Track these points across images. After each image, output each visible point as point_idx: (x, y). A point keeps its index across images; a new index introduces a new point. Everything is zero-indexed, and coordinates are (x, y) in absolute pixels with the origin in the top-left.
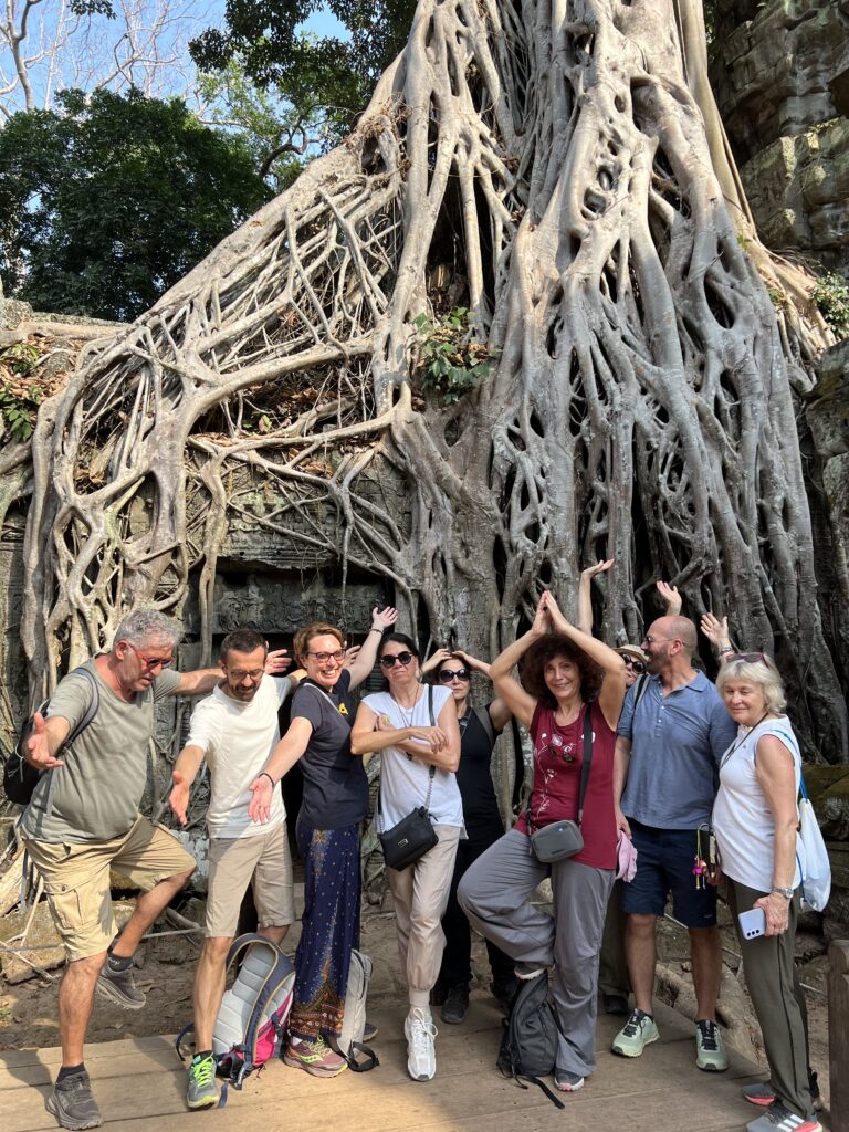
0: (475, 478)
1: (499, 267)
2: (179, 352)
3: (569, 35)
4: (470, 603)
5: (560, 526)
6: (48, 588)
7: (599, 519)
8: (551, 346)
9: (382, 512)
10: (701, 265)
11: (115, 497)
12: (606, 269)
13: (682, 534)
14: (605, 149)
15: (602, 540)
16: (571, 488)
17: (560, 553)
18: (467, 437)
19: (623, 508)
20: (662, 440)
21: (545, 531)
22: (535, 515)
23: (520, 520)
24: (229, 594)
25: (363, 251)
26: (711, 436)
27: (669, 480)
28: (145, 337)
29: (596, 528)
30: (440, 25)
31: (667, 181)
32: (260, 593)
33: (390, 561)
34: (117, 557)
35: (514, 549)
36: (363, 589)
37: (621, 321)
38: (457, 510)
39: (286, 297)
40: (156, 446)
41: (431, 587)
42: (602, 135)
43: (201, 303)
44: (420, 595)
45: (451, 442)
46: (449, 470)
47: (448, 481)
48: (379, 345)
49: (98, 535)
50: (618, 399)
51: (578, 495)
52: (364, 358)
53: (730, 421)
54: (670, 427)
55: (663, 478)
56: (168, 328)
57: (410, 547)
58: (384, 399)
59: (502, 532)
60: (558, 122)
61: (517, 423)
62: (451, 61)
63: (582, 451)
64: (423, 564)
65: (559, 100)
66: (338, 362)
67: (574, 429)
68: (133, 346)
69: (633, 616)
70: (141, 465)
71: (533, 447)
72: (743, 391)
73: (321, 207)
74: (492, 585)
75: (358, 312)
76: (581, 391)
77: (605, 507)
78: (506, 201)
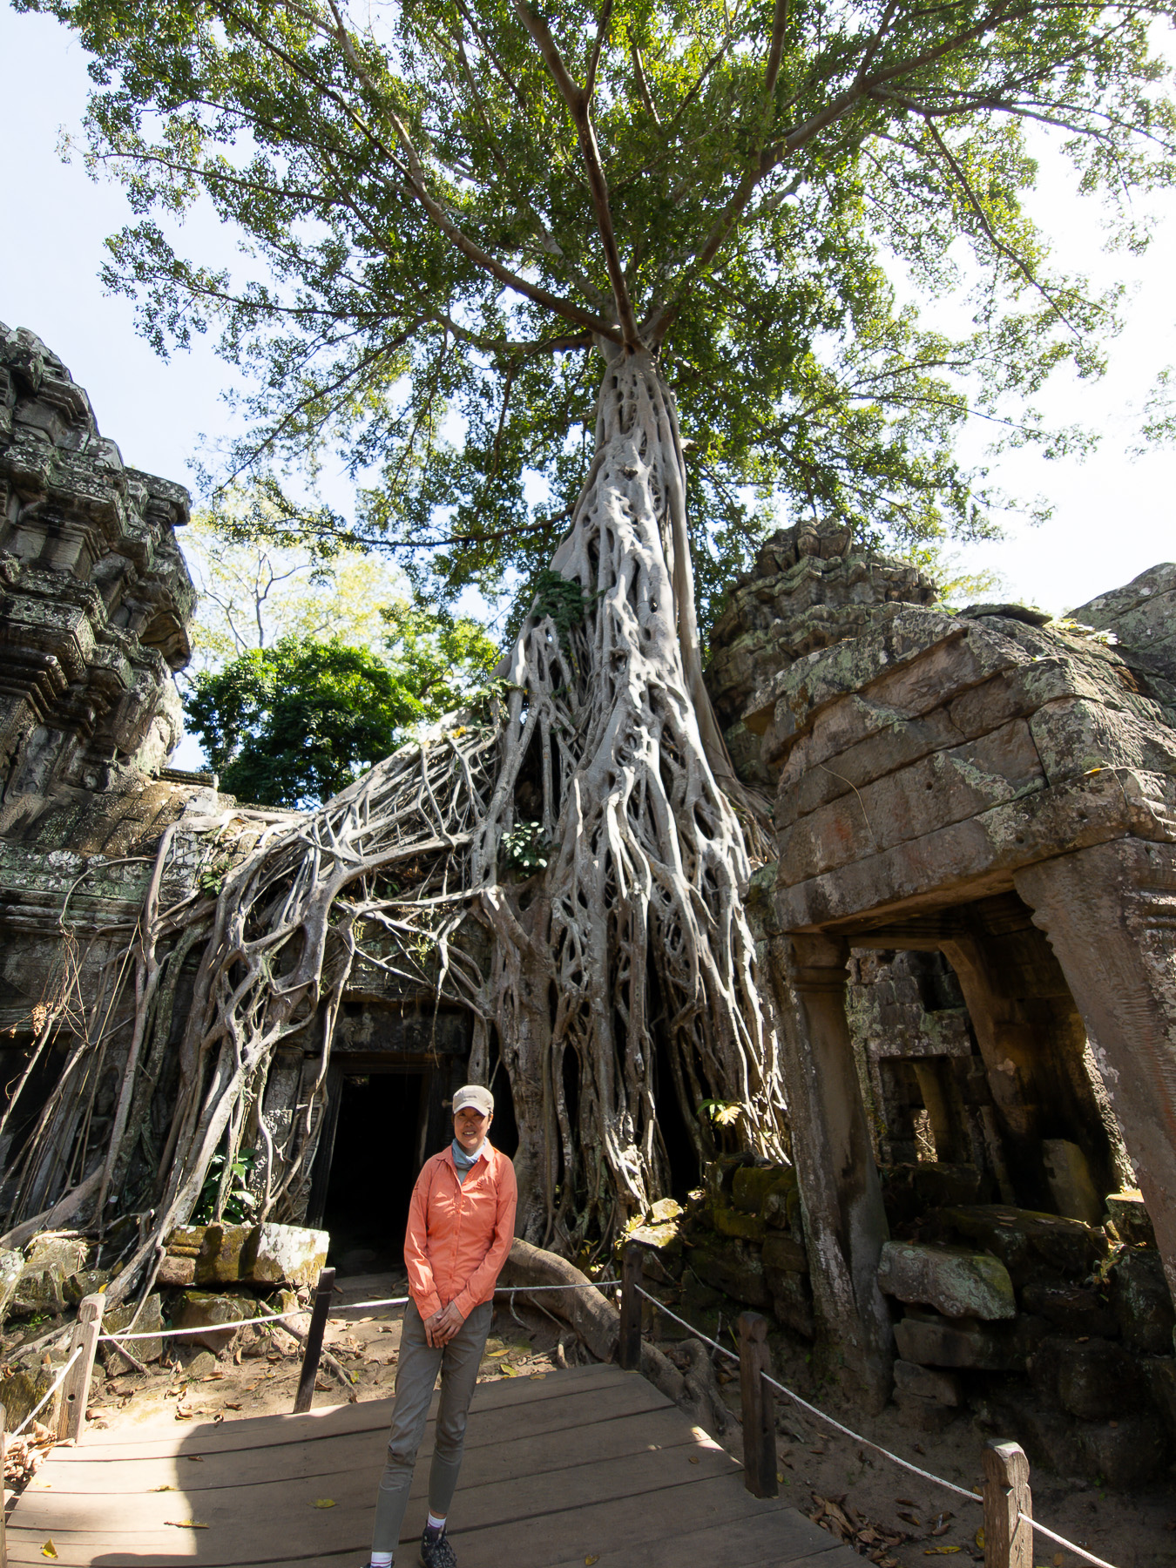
0: (538, 935)
1: (564, 789)
2: (336, 840)
3: (613, 654)
4: (530, 1031)
5: (596, 974)
6: (210, 1013)
7: (625, 969)
8: (594, 846)
9: (469, 958)
10: (692, 799)
11: (273, 944)
12: (631, 797)
13: (681, 982)
14: (631, 722)
15: (626, 984)
16: (605, 946)
17: (596, 995)
18: (533, 906)
19: (641, 963)
20: (666, 915)
21: (586, 978)
22: (578, 965)
23: (569, 968)
24: (347, 1020)
25: (473, 776)
26: (699, 912)
27: (672, 942)
28: (312, 829)
29: (623, 975)
30: (533, 641)
31: (670, 744)
32: (373, 1019)
33: (472, 997)
34: (266, 990)
35: (563, 990)
36: (450, 1017)
37: (640, 832)
38: (523, 959)
39: (416, 804)
40: (309, 907)
41: (501, 1017)
42: (629, 715)
43: (356, 807)
44: (493, 1024)
45: (523, 907)
46: (520, 929)
47: (520, 936)
48: (477, 838)
49: (255, 973)
50: (637, 886)
51: (609, 951)
52: (465, 847)
53: (713, 902)
54: (672, 905)
55: (667, 941)
56: (330, 824)
57: (489, 984)
58: (477, 875)
59: (555, 976)
60: (605, 703)
61: (569, 897)
62: (540, 660)
63: (612, 921)
64: (496, 999)
65: (605, 690)
66: (448, 848)
67: (608, 904)
68: (304, 835)
69: (647, 1044)
70: (296, 920)
71: (578, 915)
72: (720, 883)
73: (445, 747)
74: (547, 1015)
75: (466, 814)
76: (613, 878)
77: (628, 961)
78: (571, 747)
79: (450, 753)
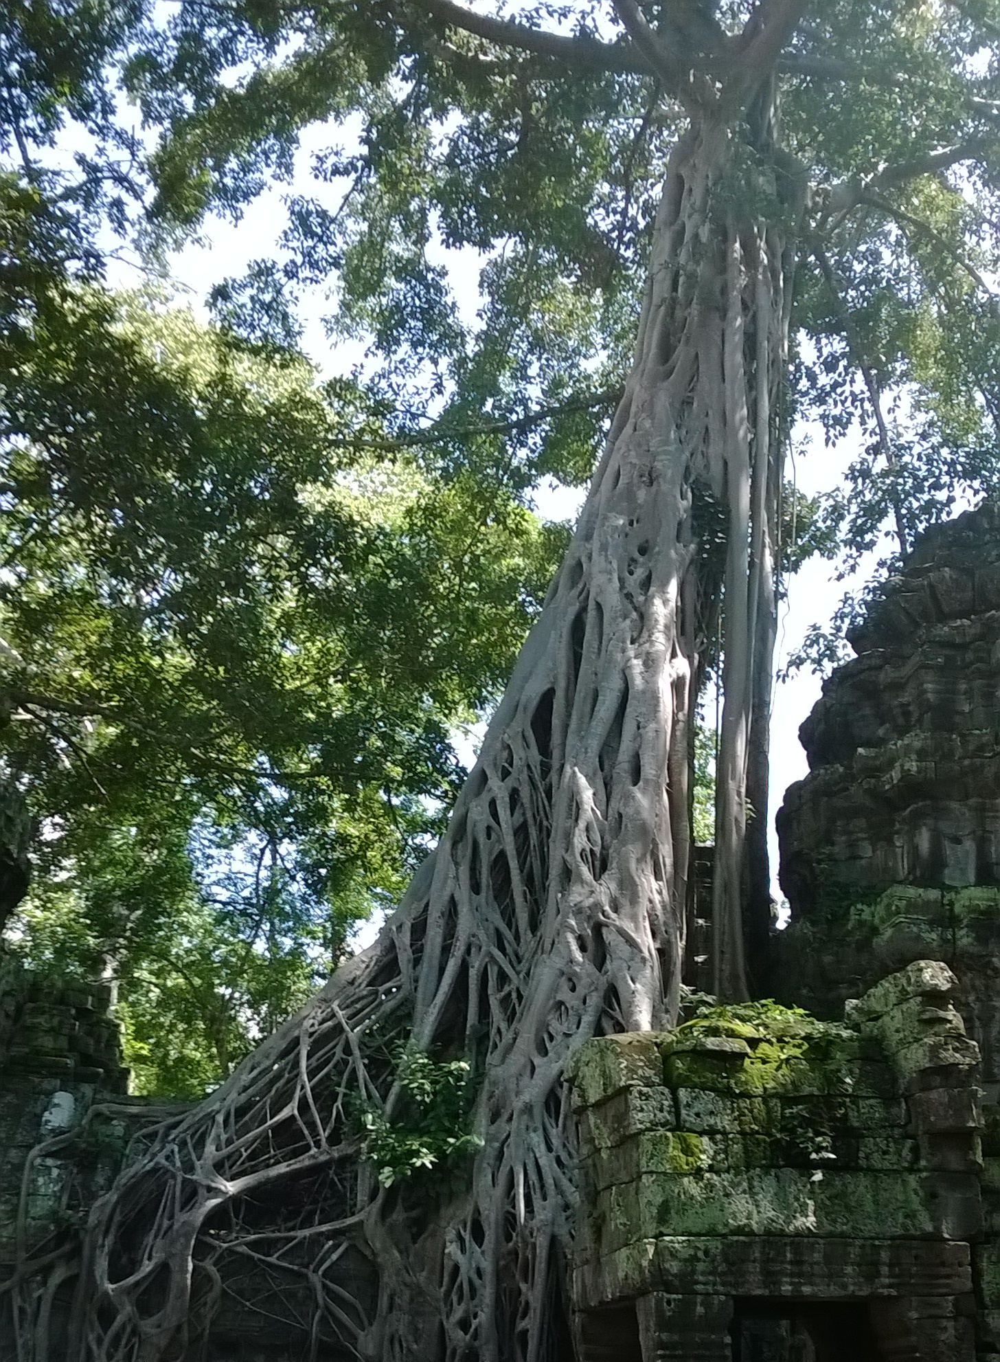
0: (430, 1273)
2: (198, 1163)
5: (487, 1322)
6: (83, 1353)
7: (523, 1316)
8: (501, 1159)
9: (351, 1298)
11: (135, 1285)
12: (554, 1094)
14: (564, 983)
17: (485, 1346)
18: (426, 1237)
19: (537, 1308)
21: (474, 1325)
22: (467, 1311)
23: (456, 1314)
28: (172, 1151)
29: (520, 1324)
31: (616, 1013)
33: (353, 1341)
34: (134, 1332)
35: (450, 1338)
37: (558, 1142)
38: (412, 1299)
39: (291, 1109)
40: (172, 1243)
42: (563, 973)
43: (220, 1118)
45: (415, 1239)
49: (121, 1316)
56: (192, 1143)
57: (373, 1329)
58: (362, 1197)
59: (445, 1322)
61: (465, 1228)
63: (515, 1256)
66: (327, 1164)
67: (509, 1237)
68: (163, 1161)
70: (158, 1256)
73: (333, 1022)
76: (514, 1204)
77: (527, 1307)
78: (505, 1001)
79: (338, 1029)
